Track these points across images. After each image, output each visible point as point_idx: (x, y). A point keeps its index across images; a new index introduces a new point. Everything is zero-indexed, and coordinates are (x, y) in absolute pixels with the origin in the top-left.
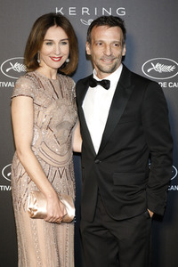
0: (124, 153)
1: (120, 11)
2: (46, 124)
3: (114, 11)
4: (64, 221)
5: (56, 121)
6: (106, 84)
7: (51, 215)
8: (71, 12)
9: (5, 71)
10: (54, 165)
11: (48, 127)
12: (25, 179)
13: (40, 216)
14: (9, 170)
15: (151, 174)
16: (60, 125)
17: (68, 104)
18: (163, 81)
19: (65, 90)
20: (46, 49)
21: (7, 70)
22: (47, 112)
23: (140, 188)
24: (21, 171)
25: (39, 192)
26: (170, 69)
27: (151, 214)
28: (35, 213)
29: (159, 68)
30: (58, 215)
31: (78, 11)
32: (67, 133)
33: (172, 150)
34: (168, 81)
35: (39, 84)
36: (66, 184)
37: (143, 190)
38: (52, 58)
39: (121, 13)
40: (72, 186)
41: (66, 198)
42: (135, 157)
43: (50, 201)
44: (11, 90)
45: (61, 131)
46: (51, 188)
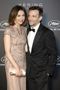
1: (40, 5)
4: (22, 76)
7: (17, 74)
8: (24, 5)
9: (2, 25)
11: (16, 45)
12: (8, 62)
16: (20, 44)
18: (55, 28)
21: (3, 25)
24: (7, 59)
25: (13, 66)
26: (58, 24)
28: (12, 74)
29: (54, 24)
30: (19, 74)
31: (26, 5)
34: (57, 28)
35: (13, 30)
38: (20, 21)
40: (25, 64)
41: (23, 68)
43: (17, 69)
44: (4, 31)
46: (17, 65)
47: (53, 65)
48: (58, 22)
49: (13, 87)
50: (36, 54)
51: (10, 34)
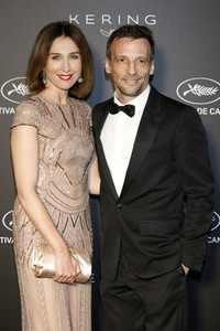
0: (153, 196)
1: (149, 20)
2: (55, 159)
3: (141, 19)
4: (77, 280)
5: (67, 156)
6: (130, 111)
7: (60, 273)
8: (89, 20)
10: (66, 211)
11: (57, 164)
12: (29, 229)
13: (46, 275)
14: (9, 218)
15: (186, 220)
16: (72, 161)
17: (83, 135)
18: (202, 107)
19: (78, 117)
20: (53, 65)
21: (9, 93)
22: (56, 144)
23: (173, 238)
24: (23, 219)
25: (45, 245)
26: (211, 91)
27: (186, 270)
28: (41, 271)
29: (198, 90)
30: (69, 274)
31: (98, 19)
32: (81, 171)
33: (212, 191)
34: (209, 107)
35: (45, 110)
36: (81, 235)
37: (176, 240)
38: (60, 76)
39: (150, 21)
40: (88, 237)
41: (81, 252)
42: (167, 200)
43: (59, 255)
45: (74, 168)
46: (61, 239)
47: (200, 232)
48: (214, 85)
49: (47, 322)
50: (142, 192)
51: (36, 123)
